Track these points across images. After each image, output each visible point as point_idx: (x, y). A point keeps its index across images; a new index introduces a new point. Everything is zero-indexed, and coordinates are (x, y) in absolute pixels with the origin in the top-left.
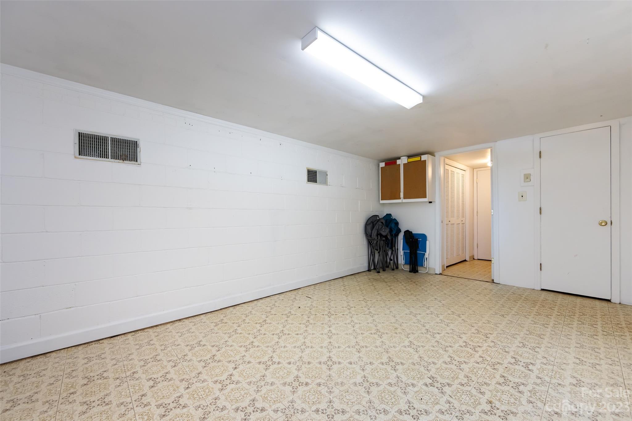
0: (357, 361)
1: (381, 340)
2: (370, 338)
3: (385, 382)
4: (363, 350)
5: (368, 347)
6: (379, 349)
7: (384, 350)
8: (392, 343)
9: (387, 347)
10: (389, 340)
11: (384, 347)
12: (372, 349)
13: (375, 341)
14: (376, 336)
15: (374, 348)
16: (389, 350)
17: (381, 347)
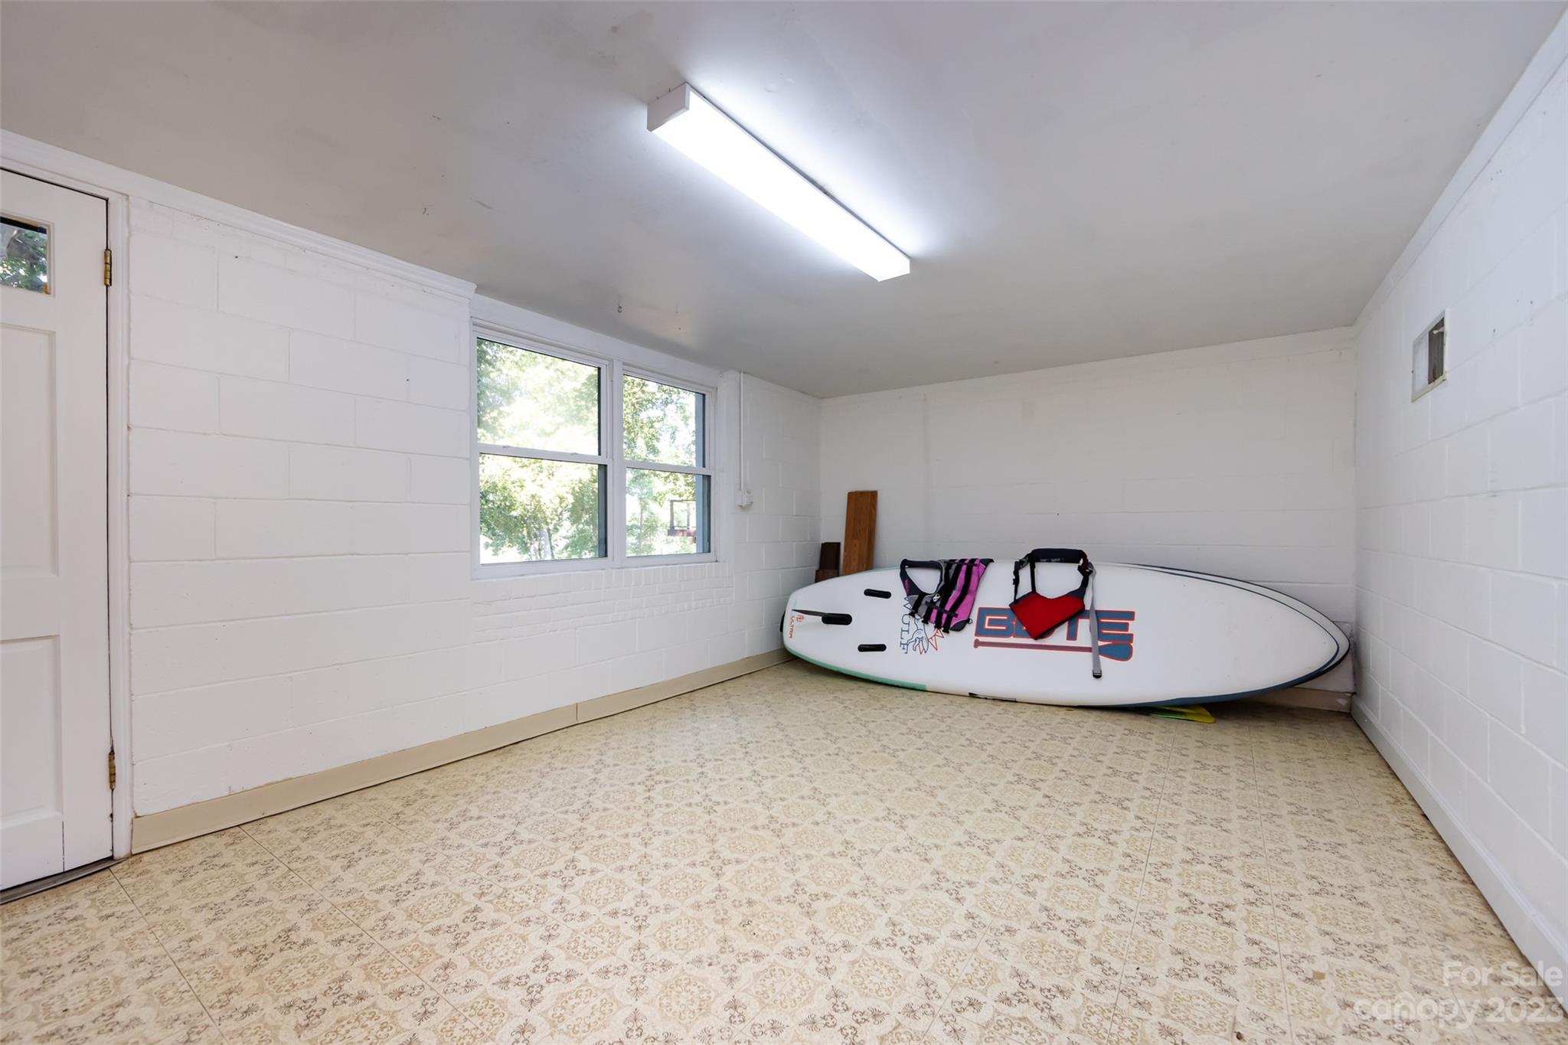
0: (844, 826)
1: (798, 876)
2: (827, 881)
3: (790, 801)
4: (837, 848)
5: (828, 855)
6: (800, 852)
7: (790, 850)
8: (767, 870)
9: (782, 859)
10: (775, 879)
11: (790, 858)
12: (818, 851)
13: (813, 871)
14: (812, 888)
15: (813, 853)
16: (779, 850)
17: (797, 858)
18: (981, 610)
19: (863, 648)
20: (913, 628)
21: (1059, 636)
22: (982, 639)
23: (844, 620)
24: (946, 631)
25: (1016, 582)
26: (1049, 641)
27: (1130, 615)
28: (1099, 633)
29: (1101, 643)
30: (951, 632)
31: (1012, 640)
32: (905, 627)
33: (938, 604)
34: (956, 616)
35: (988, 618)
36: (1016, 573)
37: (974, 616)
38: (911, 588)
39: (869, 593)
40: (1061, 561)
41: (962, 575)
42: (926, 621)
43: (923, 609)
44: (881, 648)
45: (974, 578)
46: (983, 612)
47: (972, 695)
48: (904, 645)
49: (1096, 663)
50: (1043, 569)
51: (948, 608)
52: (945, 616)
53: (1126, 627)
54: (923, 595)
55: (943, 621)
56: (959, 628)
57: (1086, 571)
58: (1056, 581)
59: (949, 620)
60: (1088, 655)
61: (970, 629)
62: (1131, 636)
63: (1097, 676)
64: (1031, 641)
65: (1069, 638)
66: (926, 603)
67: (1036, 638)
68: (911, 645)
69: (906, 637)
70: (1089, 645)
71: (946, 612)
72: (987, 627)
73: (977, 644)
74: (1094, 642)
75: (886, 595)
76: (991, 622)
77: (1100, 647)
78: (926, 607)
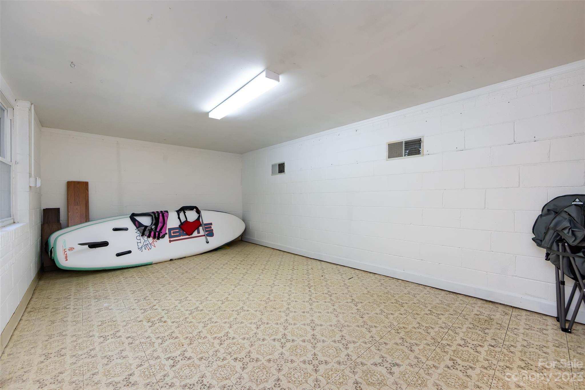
18: (169, 229)
19: (118, 255)
20: (142, 241)
21: (195, 234)
22: (171, 239)
23: (105, 244)
24: (158, 239)
25: (179, 218)
26: (193, 236)
27: (211, 224)
28: (205, 230)
29: (206, 233)
30: (160, 239)
31: (182, 237)
32: (139, 241)
33: (154, 230)
34: (162, 232)
35: (172, 231)
36: (179, 215)
37: (167, 232)
38: (138, 225)
39: (115, 230)
40: (189, 210)
41: (161, 217)
42: (149, 236)
43: (147, 233)
44: (130, 252)
45: (165, 218)
46: (170, 230)
47: (171, 260)
48: (140, 249)
49: (207, 239)
50: (188, 213)
51: (158, 230)
52: (157, 233)
53: (211, 227)
54: (146, 227)
55: (157, 235)
56: (163, 237)
57: (198, 212)
58: (192, 216)
59: (159, 234)
60: (204, 237)
61: (167, 236)
62: (213, 229)
63: (208, 242)
64: (188, 237)
65: (198, 234)
66: (149, 229)
67: (189, 235)
68: (143, 248)
69: (140, 245)
70: (203, 234)
71: (157, 232)
72: (172, 235)
73: (170, 241)
74: (205, 233)
75: (126, 229)
76: (174, 233)
77: (207, 234)
78: (149, 231)
